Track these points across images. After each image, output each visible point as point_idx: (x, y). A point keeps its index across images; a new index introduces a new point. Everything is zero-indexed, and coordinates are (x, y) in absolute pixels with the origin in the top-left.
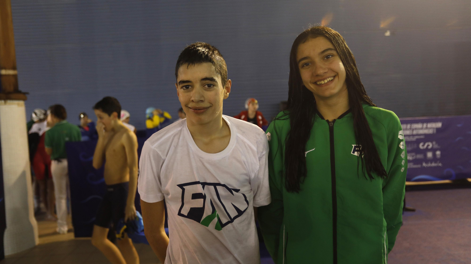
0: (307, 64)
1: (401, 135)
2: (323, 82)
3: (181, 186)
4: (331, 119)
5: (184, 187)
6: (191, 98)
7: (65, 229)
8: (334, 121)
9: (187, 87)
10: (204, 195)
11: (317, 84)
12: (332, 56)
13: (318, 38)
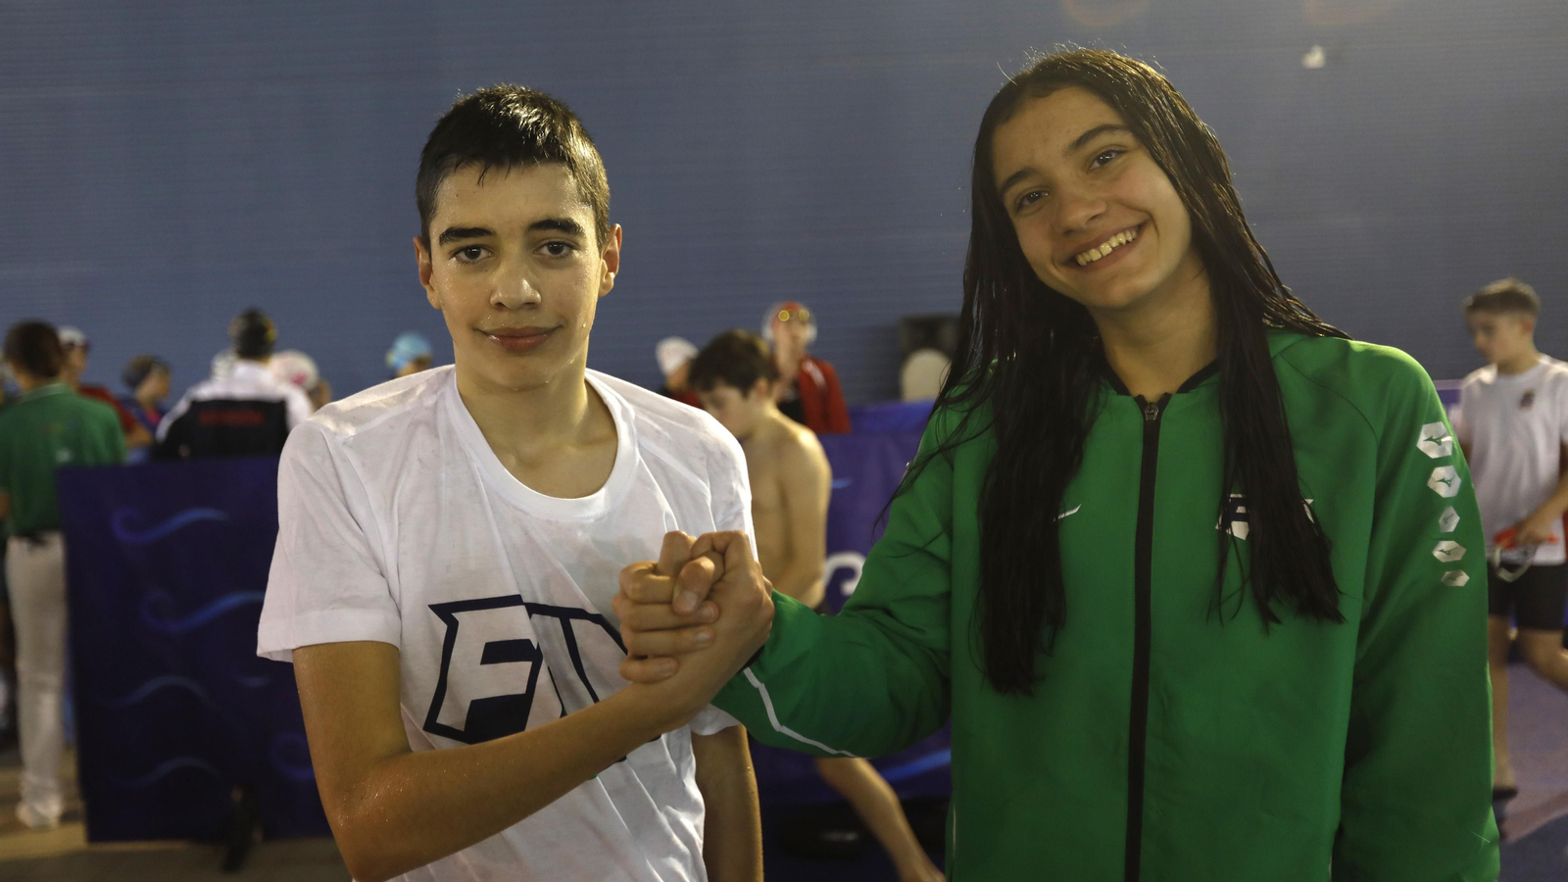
0: (1032, 197)
1: (1435, 441)
2: (1095, 255)
3: (446, 612)
4: (1151, 391)
5: (456, 615)
6: (492, 292)
7: (53, 808)
8: (1165, 399)
9: (472, 253)
10: (536, 647)
11: (1079, 265)
12: (1120, 153)
13: (1055, 96)
